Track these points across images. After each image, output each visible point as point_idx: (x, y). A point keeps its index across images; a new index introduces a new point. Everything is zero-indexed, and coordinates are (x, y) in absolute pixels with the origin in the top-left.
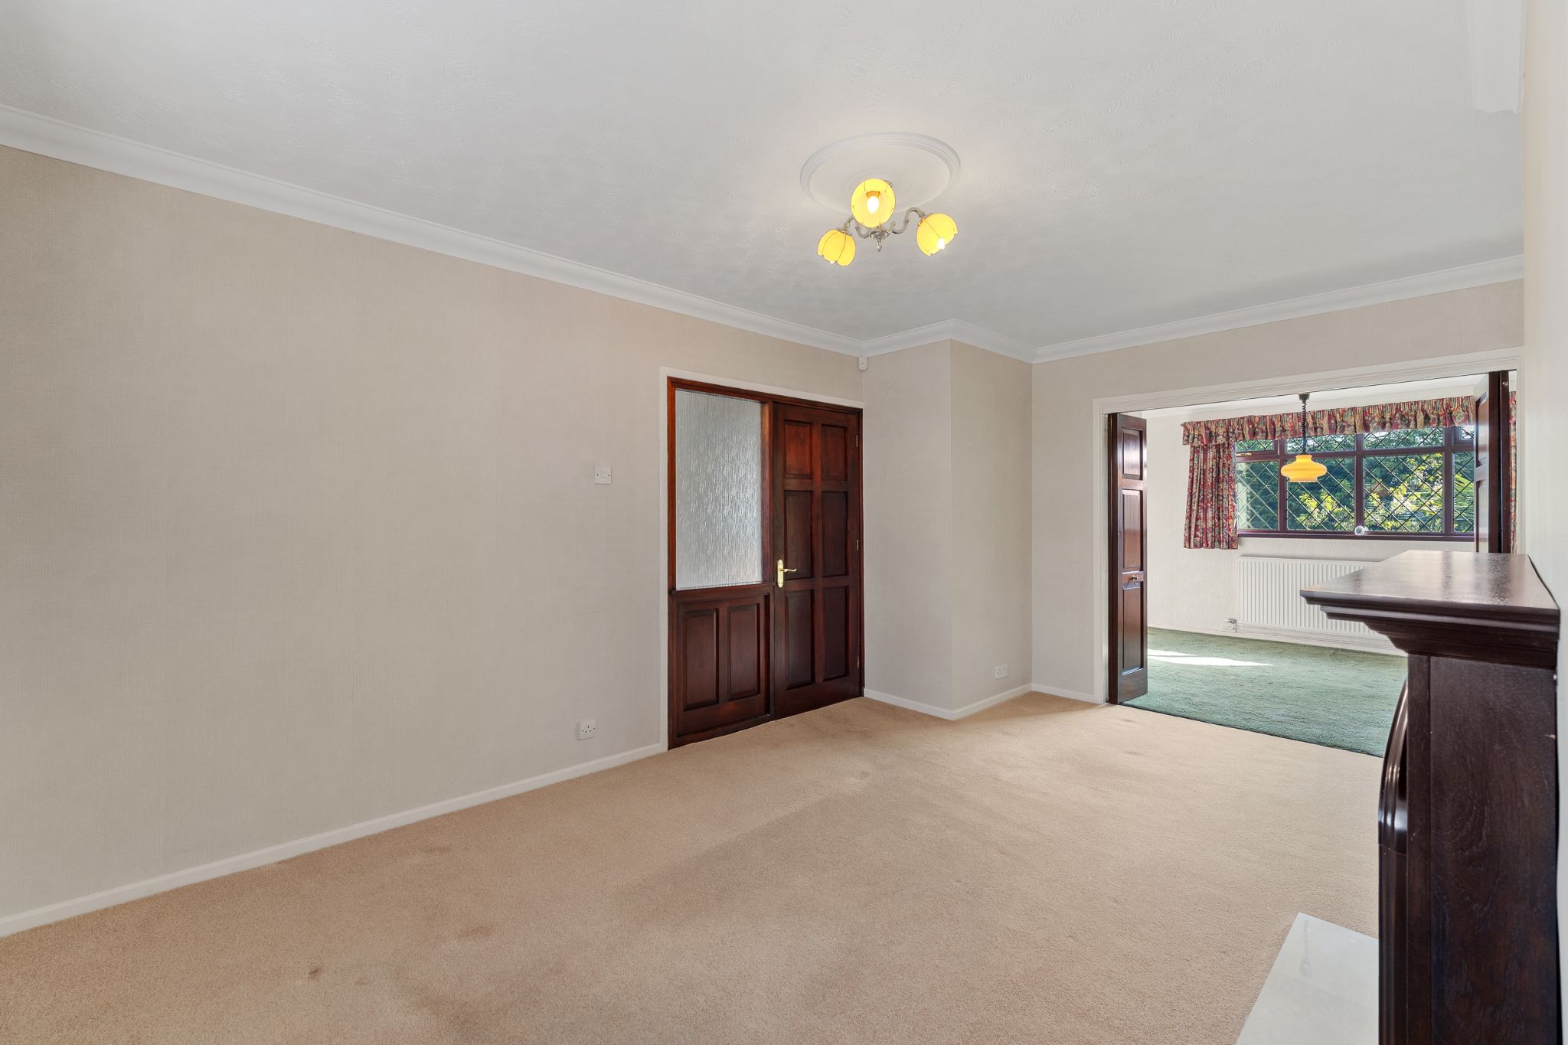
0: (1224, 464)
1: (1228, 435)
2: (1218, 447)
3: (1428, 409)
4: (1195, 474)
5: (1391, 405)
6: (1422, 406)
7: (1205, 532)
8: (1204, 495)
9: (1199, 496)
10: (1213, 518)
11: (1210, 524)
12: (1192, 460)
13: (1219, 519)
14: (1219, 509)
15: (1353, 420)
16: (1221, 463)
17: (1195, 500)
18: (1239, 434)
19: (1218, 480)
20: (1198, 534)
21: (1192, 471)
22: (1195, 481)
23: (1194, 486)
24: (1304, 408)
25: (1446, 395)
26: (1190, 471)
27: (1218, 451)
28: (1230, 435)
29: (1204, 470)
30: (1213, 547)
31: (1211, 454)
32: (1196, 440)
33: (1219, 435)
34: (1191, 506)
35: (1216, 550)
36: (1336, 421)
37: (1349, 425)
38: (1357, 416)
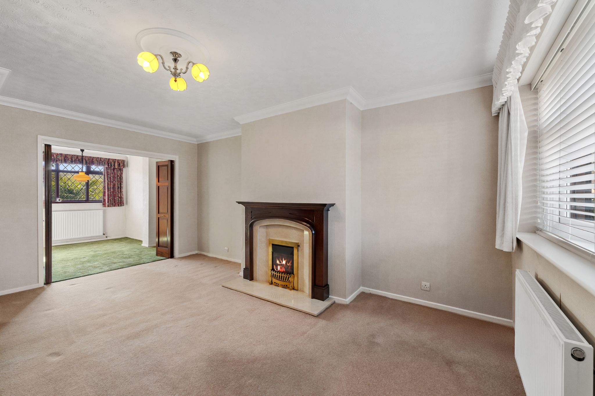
3: (87, 159)
5: (75, 155)
6: (85, 158)
15: (61, 158)
24: (82, 154)
25: (92, 156)
36: (54, 157)
37: (59, 160)
38: (63, 157)
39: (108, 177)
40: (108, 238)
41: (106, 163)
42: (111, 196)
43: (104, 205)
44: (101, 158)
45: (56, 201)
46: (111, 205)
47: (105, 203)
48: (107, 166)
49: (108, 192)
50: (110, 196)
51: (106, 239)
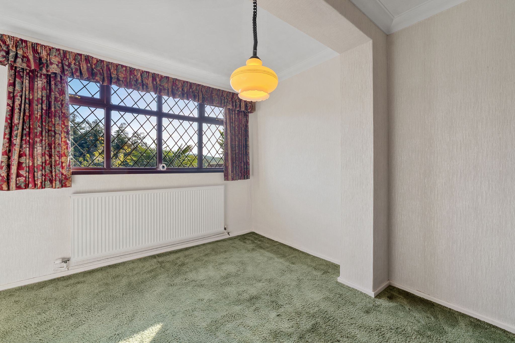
0: (56, 98)
1: (63, 66)
2: (48, 77)
4: (17, 103)
5: (187, 82)
7: (32, 170)
8: (30, 128)
9: (23, 129)
10: (43, 155)
11: (39, 161)
12: (13, 85)
13: (50, 156)
14: (50, 145)
15: (167, 86)
16: (53, 97)
17: (17, 132)
18: (76, 70)
19: (48, 113)
20: (21, 172)
21: (11, 97)
22: (17, 111)
23: (16, 116)
26: (9, 98)
27: (49, 83)
28: (66, 68)
29: (29, 100)
30: (43, 187)
31: (40, 83)
32: (19, 60)
33: (52, 64)
34: (10, 140)
35: (48, 190)
36: (157, 83)
37: (164, 89)
38: (170, 84)
39: (232, 127)
40: (232, 235)
41: (230, 101)
42: (236, 160)
43: (226, 178)
44: (223, 91)
45: (159, 170)
46: (236, 176)
47: (228, 173)
48: (230, 107)
49: (231, 153)
50: (234, 161)
51: (228, 236)
